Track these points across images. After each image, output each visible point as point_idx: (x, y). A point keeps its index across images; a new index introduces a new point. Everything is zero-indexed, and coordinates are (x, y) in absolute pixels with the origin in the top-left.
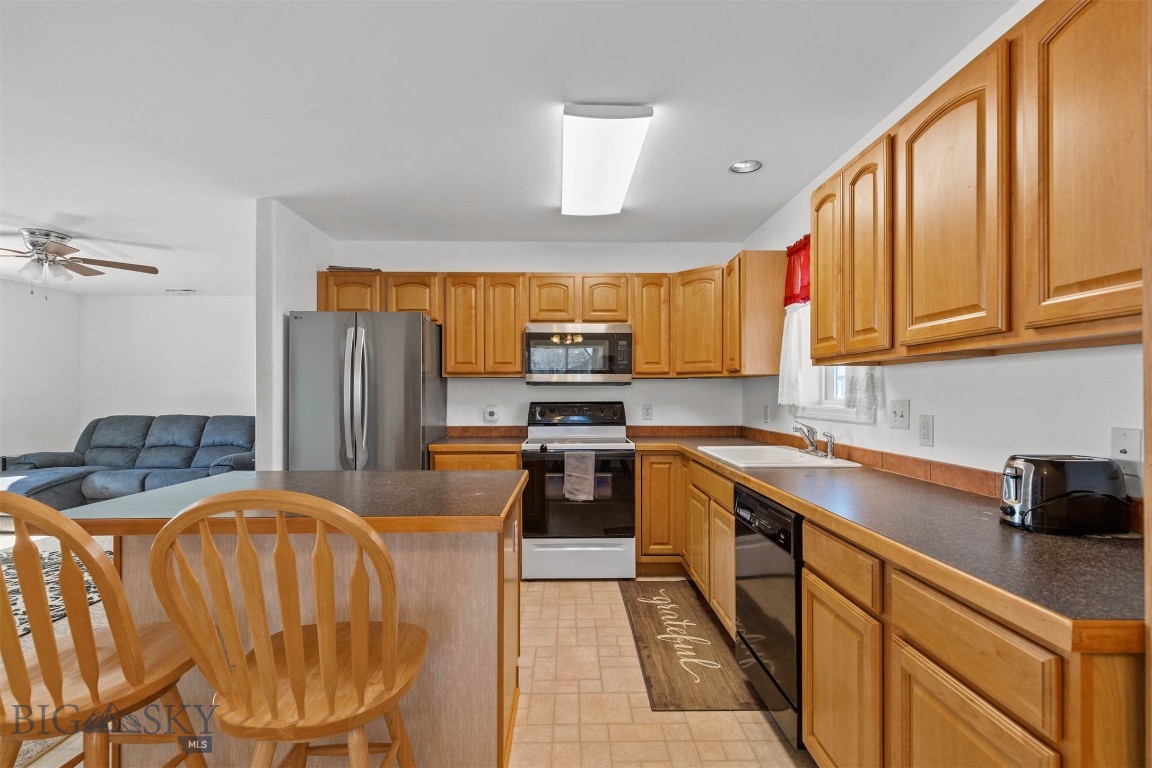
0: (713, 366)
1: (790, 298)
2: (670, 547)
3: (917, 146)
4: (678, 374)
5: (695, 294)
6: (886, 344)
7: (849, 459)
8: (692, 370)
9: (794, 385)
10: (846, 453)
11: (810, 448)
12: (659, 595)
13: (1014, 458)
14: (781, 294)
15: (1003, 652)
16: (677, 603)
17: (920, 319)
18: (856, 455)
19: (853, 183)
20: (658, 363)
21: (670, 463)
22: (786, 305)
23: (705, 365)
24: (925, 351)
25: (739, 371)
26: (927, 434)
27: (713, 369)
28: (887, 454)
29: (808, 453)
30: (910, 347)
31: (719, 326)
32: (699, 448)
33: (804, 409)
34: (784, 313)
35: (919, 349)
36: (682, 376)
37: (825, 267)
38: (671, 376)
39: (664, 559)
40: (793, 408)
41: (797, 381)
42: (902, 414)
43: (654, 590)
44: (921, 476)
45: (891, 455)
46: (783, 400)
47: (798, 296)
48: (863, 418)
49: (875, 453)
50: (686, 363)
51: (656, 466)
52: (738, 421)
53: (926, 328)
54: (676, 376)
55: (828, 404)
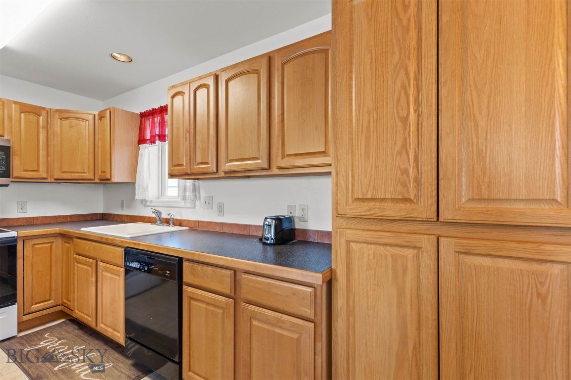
0: (86, 176)
1: (142, 141)
2: (52, 301)
3: (231, 84)
4: (55, 179)
5: (71, 127)
6: (214, 170)
7: (180, 225)
8: (70, 177)
9: (146, 189)
10: (179, 223)
11: (159, 222)
12: (46, 339)
13: (266, 218)
14: (136, 138)
15: (295, 293)
16: (64, 339)
17: (232, 161)
18: (184, 223)
19: (196, 90)
20: (37, 171)
21: (52, 242)
22: (139, 144)
23: (81, 174)
24: (231, 175)
25: (110, 180)
26: (221, 210)
27: (88, 177)
28: (201, 222)
29: (157, 225)
30: (226, 172)
31: (92, 150)
32: (82, 229)
33: (151, 201)
34: (139, 149)
35: (230, 174)
36: (58, 181)
37: (178, 128)
38: (49, 180)
39: (45, 312)
40: (144, 202)
41: (147, 186)
42: (209, 202)
43: (39, 337)
44: (218, 229)
45: (203, 222)
46: (138, 197)
47: (147, 140)
48: (188, 205)
49: (195, 222)
50: (63, 172)
51: (37, 246)
52: (100, 210)
53: (235, 165)
54: (53, 181)
55: (163, 199)
